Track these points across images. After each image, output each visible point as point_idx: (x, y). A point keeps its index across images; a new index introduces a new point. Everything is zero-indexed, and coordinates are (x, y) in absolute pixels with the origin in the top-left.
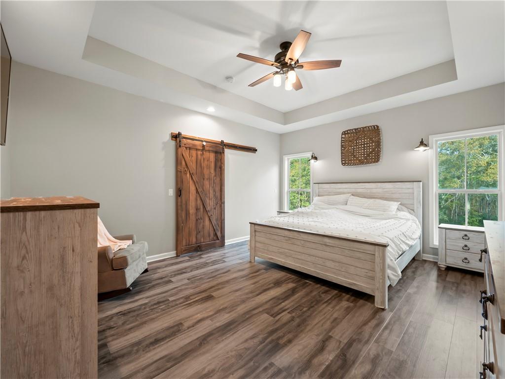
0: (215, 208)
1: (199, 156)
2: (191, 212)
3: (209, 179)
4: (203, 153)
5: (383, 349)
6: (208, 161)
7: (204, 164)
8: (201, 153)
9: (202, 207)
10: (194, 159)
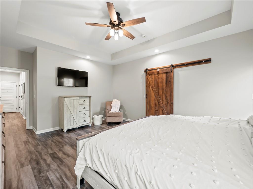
0: (166, 106)
1: (156, 77)
2: (152, 106)
3: (162, 89)
4: (158, 75)
5: (51, 170)
6: (161, 79)
7: (159, 81)
8: (157, 75)
9: (158, 104)
10: (153, 79)
